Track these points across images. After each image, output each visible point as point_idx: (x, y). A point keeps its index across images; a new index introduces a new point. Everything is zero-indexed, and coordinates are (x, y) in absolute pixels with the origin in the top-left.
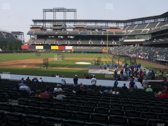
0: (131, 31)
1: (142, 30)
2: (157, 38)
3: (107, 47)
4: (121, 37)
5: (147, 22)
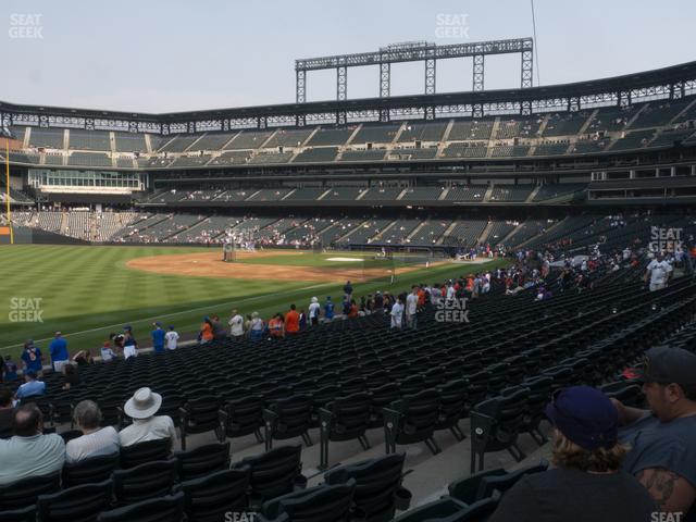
0: (66, 153)
1: (109, 153)
2: (182, 187)
3: (9, 213)
4: (20, 172)
5: (102, 128)
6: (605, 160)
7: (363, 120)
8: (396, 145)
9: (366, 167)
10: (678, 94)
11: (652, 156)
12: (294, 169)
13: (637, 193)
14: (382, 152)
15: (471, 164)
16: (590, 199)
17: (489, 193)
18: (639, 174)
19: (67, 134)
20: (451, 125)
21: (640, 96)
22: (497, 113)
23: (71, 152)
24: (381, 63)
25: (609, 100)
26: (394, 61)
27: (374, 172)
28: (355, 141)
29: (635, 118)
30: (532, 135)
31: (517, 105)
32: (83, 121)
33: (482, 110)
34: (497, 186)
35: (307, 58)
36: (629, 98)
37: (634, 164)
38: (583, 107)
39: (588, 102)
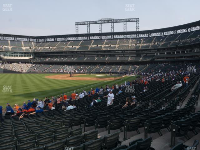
1: (22, 47)
2: (44, 57)
5: (19, 40)
6: (159, 50)
7: (94, 39)
8: (105, 46)
9: (96, 51)
10: (175, 33)
11: (170, 49)
12: (77, 52)
13: (167, 58)
14: (101, 48)
15: (125, 51)
16: (156, 60)
17: (129, 58)
18: (167, 53)
19: (9, 42)
20: (118, 40)
21: (166, 33)
22: (130, 37)
23: (11, 47)
24: (99, 24)
25: (158, 34)
26: (103, 23)
27: (99, 53)
28: (93, 44)
29: (166, 39)
30: (140, 43)
31: (135, 35)
32: (14, 38)
33: (126, 36)
34: (131, 56)
35: (79, 22)
36: (164, 34)
37: (166, 51)
38: (152, 36)
39: (153, 35)
